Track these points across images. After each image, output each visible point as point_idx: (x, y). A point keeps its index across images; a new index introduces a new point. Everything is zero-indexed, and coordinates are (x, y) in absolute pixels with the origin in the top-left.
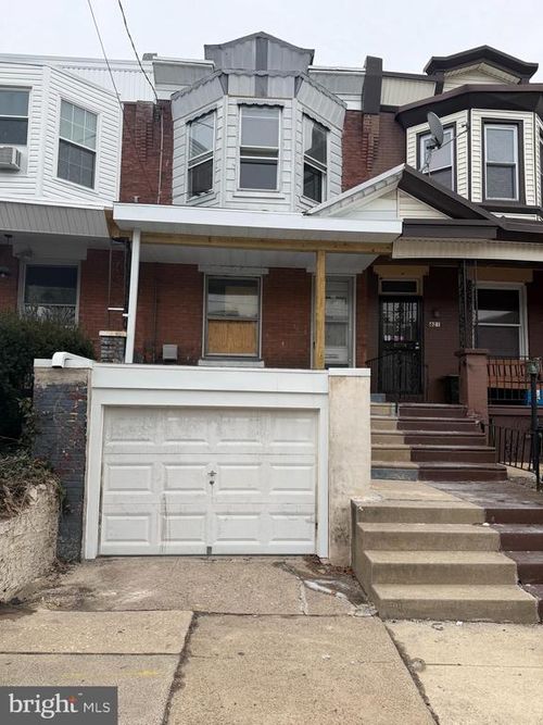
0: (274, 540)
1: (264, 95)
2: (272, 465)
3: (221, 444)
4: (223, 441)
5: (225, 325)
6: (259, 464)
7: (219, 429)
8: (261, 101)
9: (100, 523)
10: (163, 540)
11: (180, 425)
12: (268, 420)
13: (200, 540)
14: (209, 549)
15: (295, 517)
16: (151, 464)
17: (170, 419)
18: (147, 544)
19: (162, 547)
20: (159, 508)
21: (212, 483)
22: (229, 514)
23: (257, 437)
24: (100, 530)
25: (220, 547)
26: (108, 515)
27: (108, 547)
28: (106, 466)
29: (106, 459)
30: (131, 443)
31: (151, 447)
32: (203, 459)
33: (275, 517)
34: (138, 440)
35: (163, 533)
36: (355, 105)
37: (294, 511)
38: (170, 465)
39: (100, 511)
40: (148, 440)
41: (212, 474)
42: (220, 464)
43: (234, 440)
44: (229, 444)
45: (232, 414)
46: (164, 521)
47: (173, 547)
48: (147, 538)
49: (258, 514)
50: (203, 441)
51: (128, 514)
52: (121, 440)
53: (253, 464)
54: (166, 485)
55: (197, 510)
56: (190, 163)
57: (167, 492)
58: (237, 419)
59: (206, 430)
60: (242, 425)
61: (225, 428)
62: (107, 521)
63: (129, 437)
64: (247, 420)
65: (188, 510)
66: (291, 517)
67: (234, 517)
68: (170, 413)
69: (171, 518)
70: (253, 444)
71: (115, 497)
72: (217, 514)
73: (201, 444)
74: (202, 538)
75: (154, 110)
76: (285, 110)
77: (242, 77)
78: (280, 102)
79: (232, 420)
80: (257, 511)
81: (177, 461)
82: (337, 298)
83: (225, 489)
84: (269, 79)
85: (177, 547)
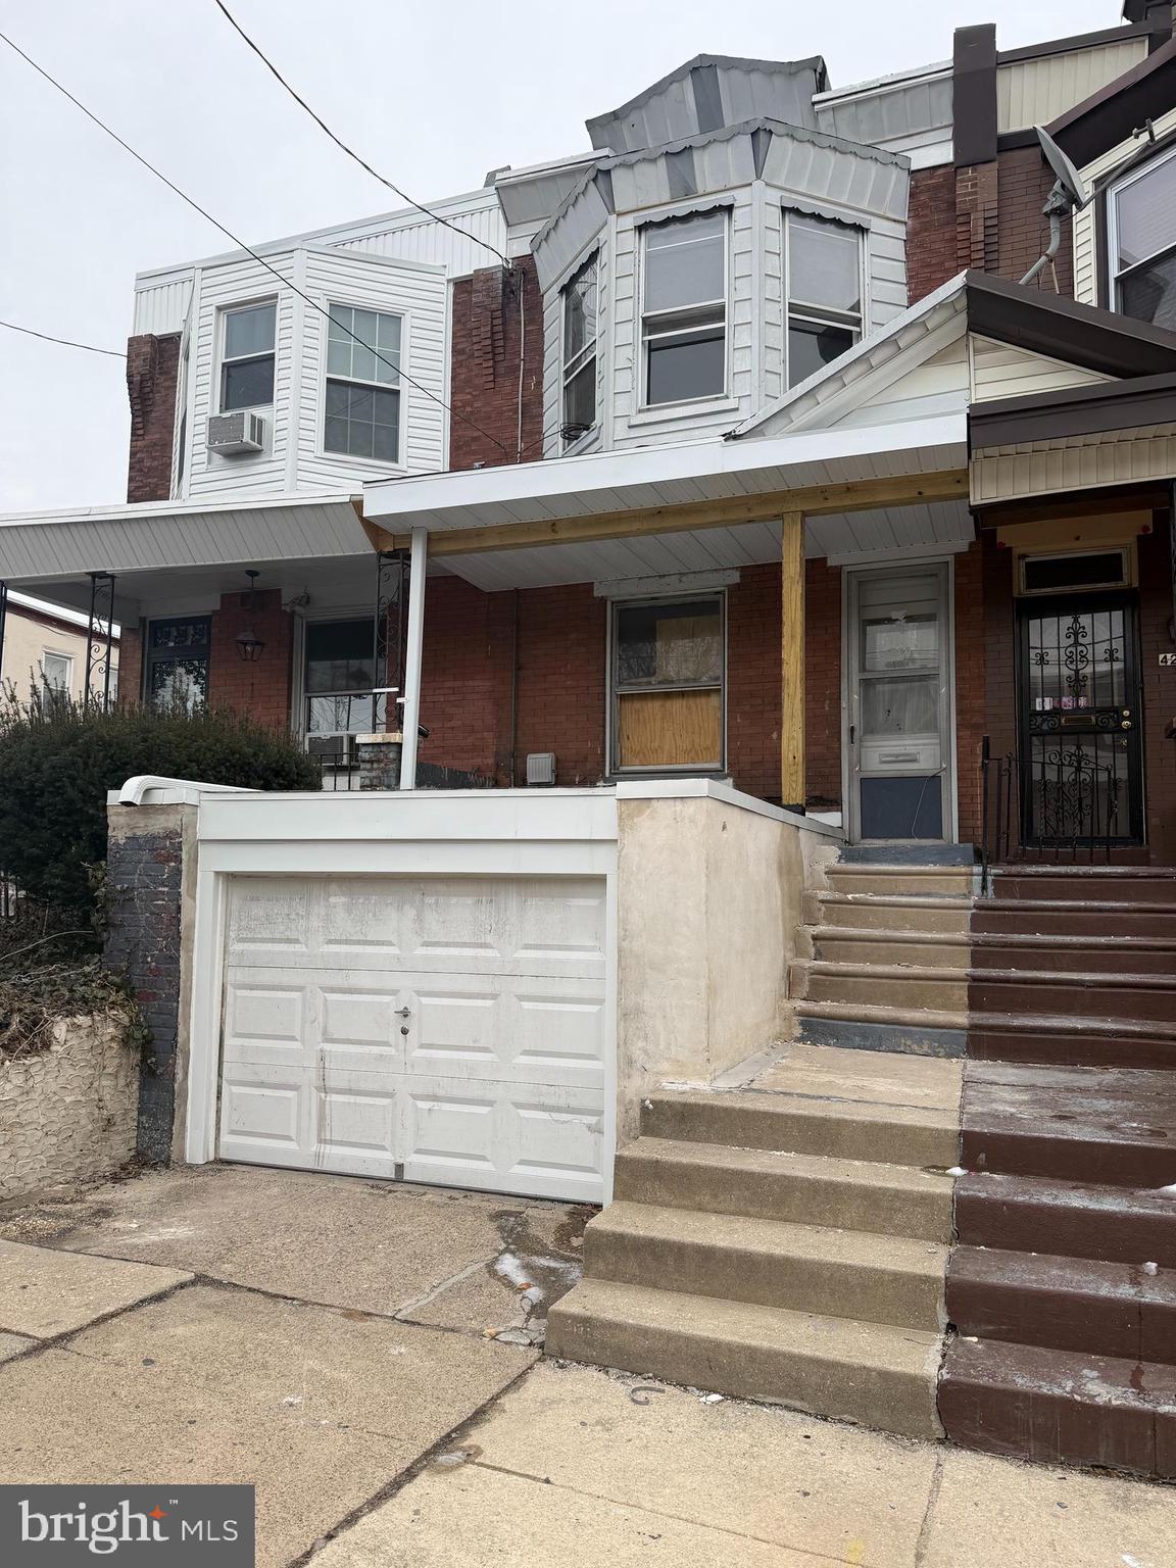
0: (522, 1162)
1: (689, 192)
2: (522, 998)
3: (422, 951)
4: (426, 944)
5: (657, 704)
6: (494, 997)
7: (419, 919)
8: (682, 208)
9: (219, 1098)
10: (320, 1141)
11: (349, 911)
12: (511, 901)
13: (382, 1148)
14: (399, 1168)
15: (565, 1117)
16: (300, 989)
17: (333, 900)
18: (292, 1145)
19: (318, 1155)
20: (313, 1075)
21: (405, 1032)
22: (435, 1098)
23: (489, 939)
24: (218, 1111)
25: (419, 1166)
26: (232, 1083)
27: (234, 1145)
28: (230, 989)
29: (230, 977)
30: (269, 947)
31: (302, 955)
32: (390, 981)
33: (524, 1113)
34: (280, 941)
35: (321, 1127)
36: (938, 152)
37: (562, 1103)
38: (333, 990)
39: (220, 1075)
40: (297, 941)
41: (405, 1014)
42: (420, 993)
43: (447, 945)
44: (439, 951)
45: (442, 888)
46: (322, 1104)
47: (337, 1157)
48: (293, 1134)
49: (490, 1103)
50: (390, 944)
51: (262, 1085)
52: (254, 940)
53: (483, 996)
54: (325, 1033)
55: (376, 1087)
56: (567, 373)
57: (328, 1047)
58: (454, 900)
59: (394, 920)
60: (461, 911)
61: (431, 918)
62: (231, 1094)
63: (266, 935)
64: (470, 901)
65: (363, 1086)
66: (555, 1116)
67: (446, 1107)
68: (334, 887)
69: (335, 1097)
70: (481, 952)
71: (243, 1049)
72: (415, 1097)
73: (385, 950)
74: (387, 1144)
75: (506, 283)
76: (736, 212)
77: (639, 168)
78: (723, 199)
79: (442, 900)
80: (489, 1096)
81: (345, 984)
82: (909, 619)
83: (430, 1046)
84: (696, 155)
85: (343, 1159)
